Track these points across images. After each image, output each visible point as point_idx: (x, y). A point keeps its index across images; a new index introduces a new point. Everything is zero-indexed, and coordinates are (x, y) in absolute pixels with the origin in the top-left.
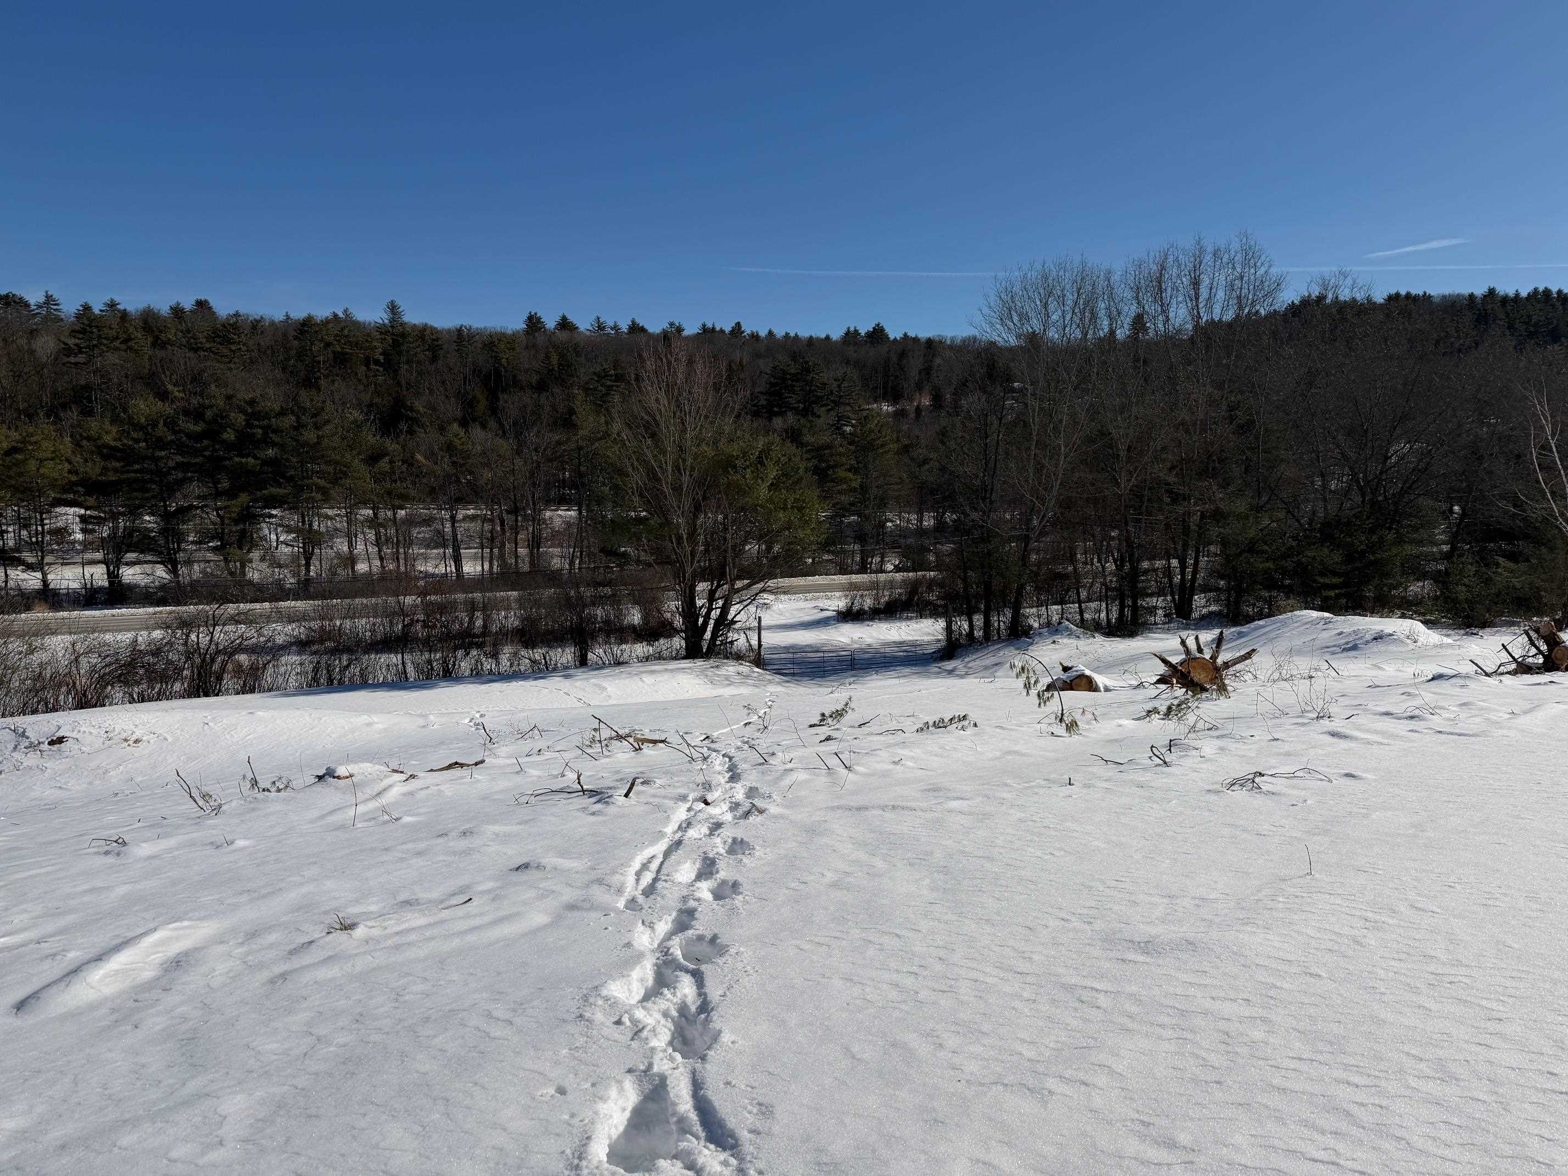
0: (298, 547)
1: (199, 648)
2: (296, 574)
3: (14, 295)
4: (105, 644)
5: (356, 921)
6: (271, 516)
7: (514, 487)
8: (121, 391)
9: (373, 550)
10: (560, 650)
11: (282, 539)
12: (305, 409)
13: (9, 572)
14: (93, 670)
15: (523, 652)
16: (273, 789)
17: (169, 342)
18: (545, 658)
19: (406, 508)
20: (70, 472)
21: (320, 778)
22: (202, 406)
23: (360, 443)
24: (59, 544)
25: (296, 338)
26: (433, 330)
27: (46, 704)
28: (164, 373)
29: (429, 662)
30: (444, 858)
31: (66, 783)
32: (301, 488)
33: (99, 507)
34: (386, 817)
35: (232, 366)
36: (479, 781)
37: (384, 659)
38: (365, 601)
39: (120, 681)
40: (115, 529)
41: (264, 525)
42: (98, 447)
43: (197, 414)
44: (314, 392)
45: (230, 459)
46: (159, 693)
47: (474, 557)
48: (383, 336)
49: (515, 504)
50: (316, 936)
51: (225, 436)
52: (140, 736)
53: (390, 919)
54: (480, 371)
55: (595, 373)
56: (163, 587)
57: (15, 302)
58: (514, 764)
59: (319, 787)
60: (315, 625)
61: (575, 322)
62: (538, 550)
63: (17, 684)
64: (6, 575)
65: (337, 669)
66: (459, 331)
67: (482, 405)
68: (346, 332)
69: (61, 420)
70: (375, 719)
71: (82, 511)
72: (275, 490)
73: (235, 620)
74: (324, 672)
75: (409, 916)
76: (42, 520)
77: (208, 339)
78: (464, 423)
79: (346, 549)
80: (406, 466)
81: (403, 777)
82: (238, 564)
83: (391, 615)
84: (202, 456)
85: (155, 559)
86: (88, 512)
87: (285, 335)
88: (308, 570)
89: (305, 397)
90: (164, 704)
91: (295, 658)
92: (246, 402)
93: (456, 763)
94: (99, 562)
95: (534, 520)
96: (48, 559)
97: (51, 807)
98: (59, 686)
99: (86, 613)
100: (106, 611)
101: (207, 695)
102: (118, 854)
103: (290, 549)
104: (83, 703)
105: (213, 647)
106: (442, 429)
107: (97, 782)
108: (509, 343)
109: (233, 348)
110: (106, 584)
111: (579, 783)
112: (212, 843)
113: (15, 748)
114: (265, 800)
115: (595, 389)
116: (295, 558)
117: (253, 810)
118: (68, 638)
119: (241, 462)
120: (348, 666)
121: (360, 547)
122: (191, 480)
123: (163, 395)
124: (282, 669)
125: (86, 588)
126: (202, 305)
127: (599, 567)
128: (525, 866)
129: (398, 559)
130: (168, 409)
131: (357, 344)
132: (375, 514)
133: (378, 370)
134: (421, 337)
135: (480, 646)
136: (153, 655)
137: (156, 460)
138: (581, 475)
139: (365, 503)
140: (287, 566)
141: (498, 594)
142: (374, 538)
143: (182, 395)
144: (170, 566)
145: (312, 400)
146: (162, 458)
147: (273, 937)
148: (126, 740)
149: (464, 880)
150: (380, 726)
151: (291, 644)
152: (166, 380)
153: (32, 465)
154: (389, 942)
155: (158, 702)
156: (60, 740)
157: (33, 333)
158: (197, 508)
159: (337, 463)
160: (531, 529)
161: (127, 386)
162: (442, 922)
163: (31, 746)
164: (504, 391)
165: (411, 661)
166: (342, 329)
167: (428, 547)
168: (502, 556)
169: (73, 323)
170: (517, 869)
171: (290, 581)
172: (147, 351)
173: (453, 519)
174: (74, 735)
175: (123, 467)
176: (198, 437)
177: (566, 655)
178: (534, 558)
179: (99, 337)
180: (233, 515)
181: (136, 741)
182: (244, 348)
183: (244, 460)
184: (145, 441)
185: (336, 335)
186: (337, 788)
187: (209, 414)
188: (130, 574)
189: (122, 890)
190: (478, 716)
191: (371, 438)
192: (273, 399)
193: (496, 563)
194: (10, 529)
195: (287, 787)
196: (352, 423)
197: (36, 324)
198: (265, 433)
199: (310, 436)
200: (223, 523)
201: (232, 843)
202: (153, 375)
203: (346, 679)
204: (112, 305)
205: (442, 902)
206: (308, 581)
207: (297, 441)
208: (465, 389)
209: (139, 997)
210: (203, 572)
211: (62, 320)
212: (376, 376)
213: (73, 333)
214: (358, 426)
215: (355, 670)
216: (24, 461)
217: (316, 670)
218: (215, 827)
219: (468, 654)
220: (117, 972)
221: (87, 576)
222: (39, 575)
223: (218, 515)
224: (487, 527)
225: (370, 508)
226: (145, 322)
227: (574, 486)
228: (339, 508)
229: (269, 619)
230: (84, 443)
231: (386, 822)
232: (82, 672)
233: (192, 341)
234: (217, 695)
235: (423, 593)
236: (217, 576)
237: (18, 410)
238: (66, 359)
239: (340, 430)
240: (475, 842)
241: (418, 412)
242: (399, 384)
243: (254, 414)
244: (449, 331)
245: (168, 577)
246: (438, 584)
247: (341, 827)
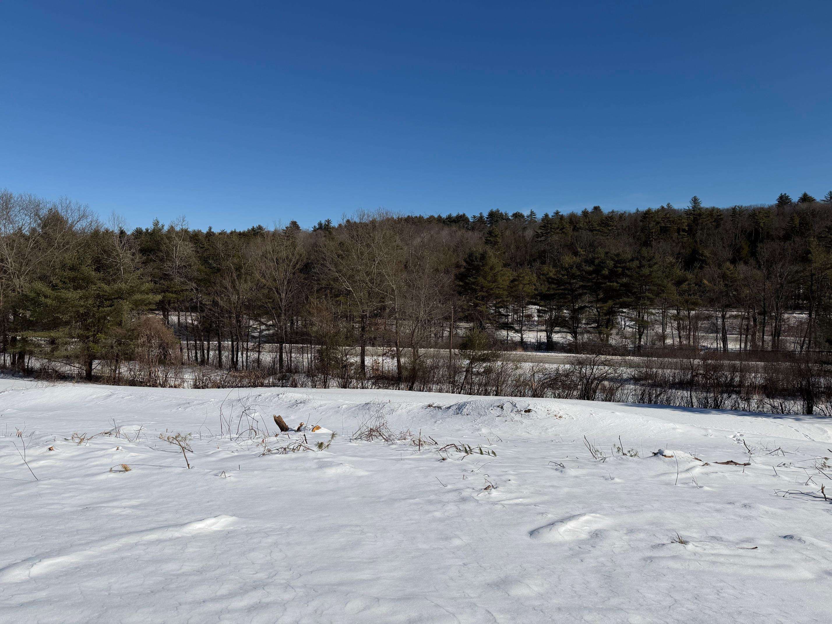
0: (635, 329)
1: (586, 376)
2: (634, 343)
3: (519, 213)
4: (546, 369)
5: (688, 540)
6: (623, 312)
7: (764, 299)
8: (558, 252)
9: (676, 332)
10: (792, 402)
11: (627, 324)
12: (644, 257)
13: (509, 333)
14: (540, 381)
15: (766, 400)
16: (629, 454)
17: (580, 228)
18: (781, 406)
19: (695, 310)
20: (535, 290)
21: (655, 454)
22: (594, 258)
23: (672, 274)
24: (528, 322)
25: (641, 221)
26: (718, 210)
27: (520, 393)
28: (577, 243)
29: (706, 398)
30: (733, 517)
31: (530, 431)
32: (639, 299)
33: (546, 306)
34: (694, 484)
35: (609, 237)
36: (747, 475)
37: (680, 393)
38: (670, 360)
39: (550, 387)
40: (551, 317)
41: (619, 317)
42: (548, 279)
43: (590, 262)
44: (649, 248)
45: (605, 283)
46: (567, 395)
47: (736, 340)
48: (688, 216)
49: (764, 309)
50: (665, 542)
51: (604, 272)
52: (562, 415)
53: (707, 545)
54: (746, 231)
55: (826, 227)
56: (570, 344)
57: (519, 216)
58: (771, 470)
59: (654, 459)
60: (644, 370)
61: (813, 196)
62: (778, 338)
63: (510, 382)
64: (508, 334)
65: (654, 396)
66: (734, 209)
67: (746, 251)
68: (668, 216)
69: (533, 266)
70: (678, 427)
71: (538, 307)
72: (625, 299)
73: (604, 363)
74: (647, 396)
75: (718, 546)
76: (523, 311)
77: (599, 225)
78: (733, 261)
79: (660, 331)
80: (697, 286)
81: (701, 463)
82: (605, 335)
83: (683, 368)
84: (592, 282)
85: (567, 331)
86: (541, 308)
87: (636, 220)
88: (640, 341)
89: (645, 251)
90: (569, 401)
91: (632, 386)
92: (615, 255)
93: (732, 462)
94: (544, 331)
95: (776, 319)
96: (524, 328)
97: (526, 441)
98: (526, 385)
99: (538, 353)
100: (545, 354)
101: (588, 399)
102: (561, 471)
103: (631, 329)
104: (535, 395)
105: (592, 376)
106: (720, 266)
107: (543, 433)
108: (766, 213)
109: (610, 228)
110: (546, 341)
111: (823, 492)
112: (603, 477)
113: (512, 411)
114: (627, 460)
115: (826, 237)
116: (634, 334)
117: (621, 464)
118: (531, 364)
119: (610, 285)
120: (660, 394)
121: (668, 330)
122: (586, 293)
123: (576, 254)
124: (626, 392)
125: (538, 342)
126: (597, 209)
127: (822, 352)
128: (791, 537)
129: (689, 338)
130: (578, 260)
131: (673, 221)
132: (678, 313)
133: (684, 235)
134: (711, 215)
135: (738, 393)
136: (565, 376)
137: (570, 284)
138: (812, 292)
139: (672, 306)
140: (629, 338)
141: (750, 363)
142: (676, 326)
143: (584, 253)
144: (573, 335)
145: (648, 252)
146: (573, 283)
147: (642, 535)
148: (556, 416)
149: (750, 535)
150: (680, 431)
151: (631, 379)
152: (578, 246)
153: (521, 286)
154: (708, 558)
155: (566, 399)
156: (529, 411)
157: (524, 229)
158: (587, 307)
159: (659, 285)
160: (774, 325)
161: (561, 250)
162: (739, 556)
163: (518, 412)
164: (762, 241)
165: (696, 397)
166: (666, 215)
167: (707, 332)
168: (753, 340)
169: (541, 223)
170: (785, 537)
171: (631, 346)
172: (570, 233)
173: (723, 317)
174: (535, 409)
175: (557, 287)
176: (590, 273)
177: (797, 406)
178: (775, 344)
179: (551, 228)
180: (604, 311)
181: (560, 417)
182: (615, 228)
183: (611, 284)
184: (567, 275)
185: (663, 218)
186: (664, 462)
187: (597, 261)
188: (556, 337)
189: (566, 490)
190: (738, 434)
191: (678, 272)
192: (628, 253)
193: (749, 344)
194: (510, 314)
195: (635, 455)
196: (669, 264)
197: (526, 225)
198: (623, 271)
199: (646, 271)
200: (599, 314)
201: (613, 479)
202: (572, 244)
203: (659, 401)
204: (557, 213)
205: (737, 544)
206: (640, 347)
207: (639, 274)
208: (735, 242)
209: (581, 546)
210: (588, 338)
211: (536, 222)
212: (683, 238)
213: (541, 227)
214: (672, 265)
215: (663, 397)
216: (518, 285)
217: (643, 394)
218: (603, 469)
219: (730, 397)
220: (570, 530)
221: (539, 337)
222: (520, 335)
223: (598, 311)
224: (745, 322)
225: (675, 309)
226: (571, 219)
227: (806, 298)
228: (658, 309)
229: (620, 365)
230: (541, 277)
231: (694, 487)
232: (536, 380)
233: (591, 226)
234: (593, 400)
235: (704, 359)
236: (595, 341)
237: (517, 262)
238: (537, 239)
239: (662, 267)
240: (753, 513)
241: (705, 256)
242: (696, 242)
243: (618, 261)
244: (727, 210)
245: (572, 340)
246: (713, 354)
247: (668, 484)
